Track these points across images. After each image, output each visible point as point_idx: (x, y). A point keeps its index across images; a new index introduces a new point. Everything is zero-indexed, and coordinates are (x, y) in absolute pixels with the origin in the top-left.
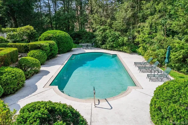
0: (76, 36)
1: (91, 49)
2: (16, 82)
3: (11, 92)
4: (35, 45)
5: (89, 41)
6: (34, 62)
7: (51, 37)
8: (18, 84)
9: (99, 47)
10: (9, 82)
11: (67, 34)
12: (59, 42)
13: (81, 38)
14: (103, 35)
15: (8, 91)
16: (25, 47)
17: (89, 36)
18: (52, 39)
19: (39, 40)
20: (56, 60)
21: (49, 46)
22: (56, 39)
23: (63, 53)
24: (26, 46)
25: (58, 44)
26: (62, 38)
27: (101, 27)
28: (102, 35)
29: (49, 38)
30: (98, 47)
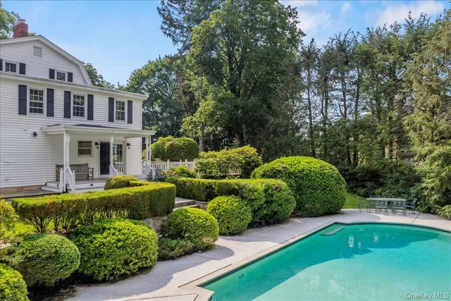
0: (366, 176)
1: (404, 214)
2: (120, 255)
3: (105, 275)
4: (227, 184)
5: (404, 191)
6: (201, 220)
7: (279, 171)
8: (126, 263)
9: (434, 213)
10: (104, 250)
11: (329, 168)
12: (301, 184)
13: (382, 185)
14: (443, 174)
15: (99, 273)
16: (207, 188)
17: (403, 177)
18: (282, 177)
19: (251, 177)
20: (282, 228)
21: (266, 191)
22: (295, 177)
23: (311, 217)
24: (209, 187)
25: (299, 190)
26: (311, 176)
27: (434, 150)
28: (439, 173)
29: (275, 173)
30: (429, 211)
